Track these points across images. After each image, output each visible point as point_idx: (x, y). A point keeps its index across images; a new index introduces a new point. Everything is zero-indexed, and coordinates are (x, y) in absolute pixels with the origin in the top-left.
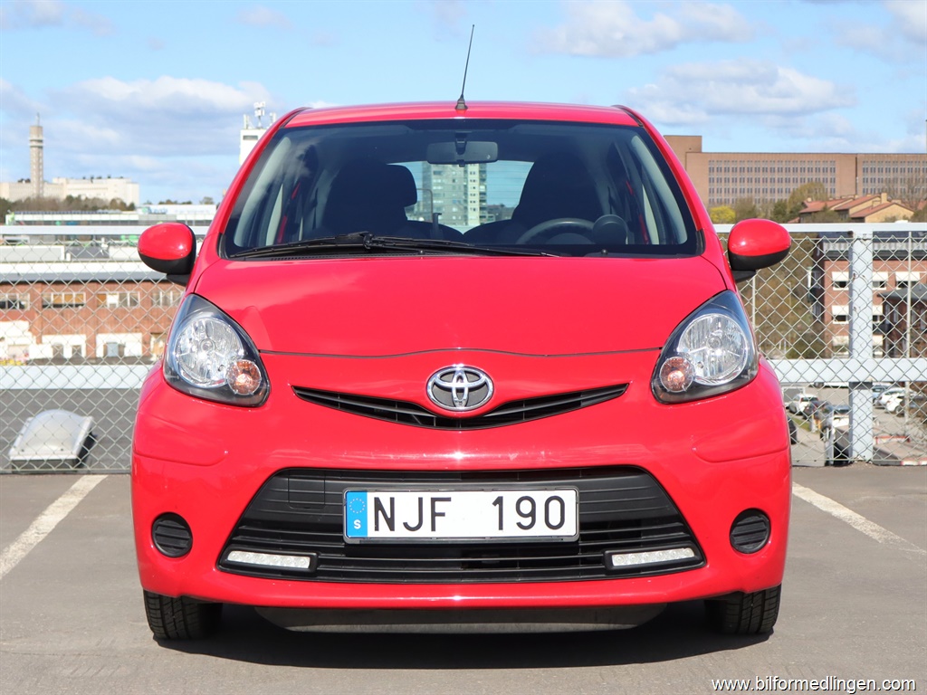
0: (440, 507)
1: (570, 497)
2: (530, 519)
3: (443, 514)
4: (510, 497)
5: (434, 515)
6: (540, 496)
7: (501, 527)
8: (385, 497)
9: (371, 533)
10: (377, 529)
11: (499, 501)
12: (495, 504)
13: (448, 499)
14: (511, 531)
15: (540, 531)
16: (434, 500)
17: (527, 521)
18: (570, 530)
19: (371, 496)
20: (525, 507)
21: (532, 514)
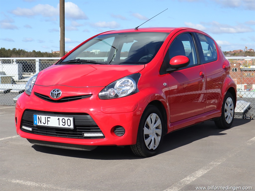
0: (49, 119)
1: (72, 119)
2: (64, 123)
3: (49, 121)
4: (61, 118)
5: (48, 121)
6: (66, 118)
7: (59, 125)
8: (40, 116)
9: (38, 124)
10: (39, 123)
11: (59, 119)
12: (58, 119)
13: (50, 118)
14: (61, 126)
15: (66, 126)
16: (48, 118)
17: (64, 124)
18: (72, 127)
19: (38, 116)
20: (64, 121)
21: (65, 122)
